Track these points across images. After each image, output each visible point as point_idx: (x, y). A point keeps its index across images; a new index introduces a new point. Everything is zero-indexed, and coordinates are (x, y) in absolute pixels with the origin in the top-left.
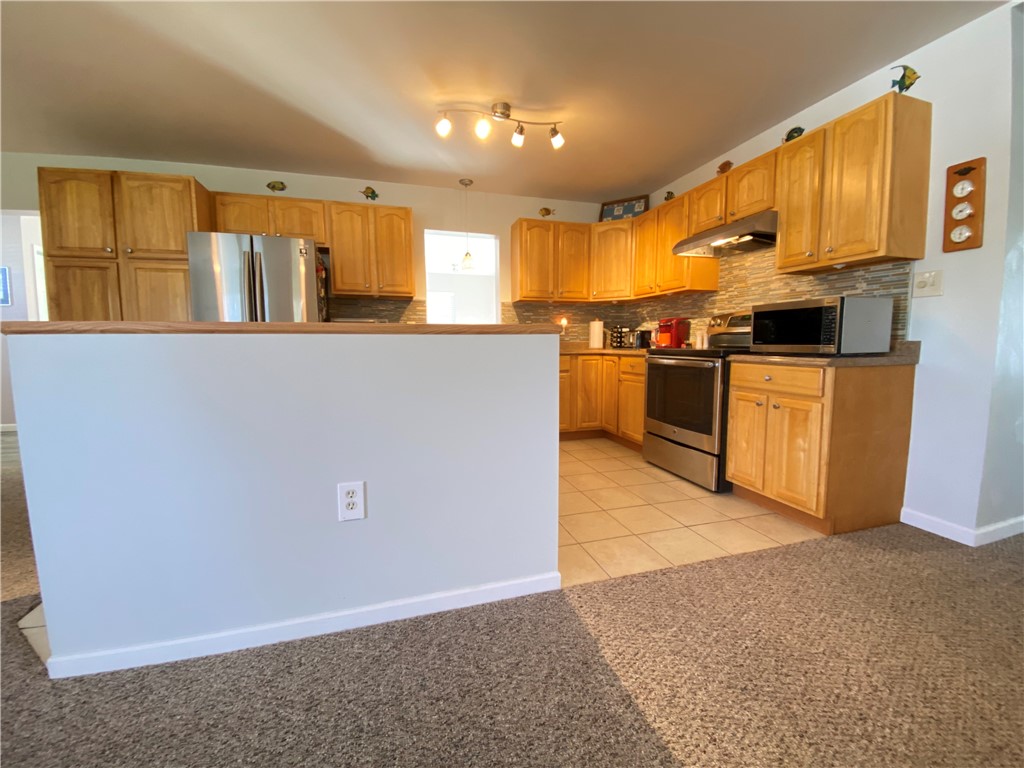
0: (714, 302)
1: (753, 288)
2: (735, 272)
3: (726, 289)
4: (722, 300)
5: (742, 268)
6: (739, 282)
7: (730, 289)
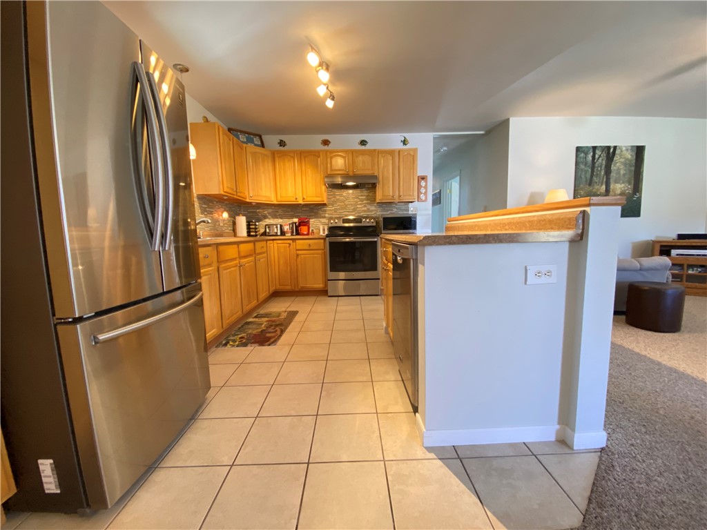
1: (348, 206)
2: (338, 197)
3: (332, 205)
4: (330, 210)
5: (341, 195)
6: (340, 202)
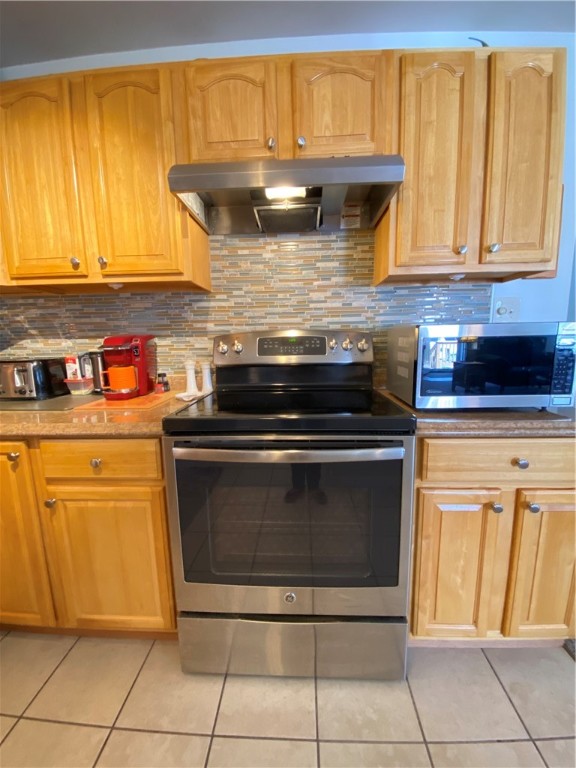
0: (205, 312)
1: (280, 296)
5: (256, 259)
6: (254, 283)
7: (235, 293)
